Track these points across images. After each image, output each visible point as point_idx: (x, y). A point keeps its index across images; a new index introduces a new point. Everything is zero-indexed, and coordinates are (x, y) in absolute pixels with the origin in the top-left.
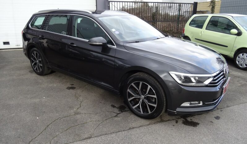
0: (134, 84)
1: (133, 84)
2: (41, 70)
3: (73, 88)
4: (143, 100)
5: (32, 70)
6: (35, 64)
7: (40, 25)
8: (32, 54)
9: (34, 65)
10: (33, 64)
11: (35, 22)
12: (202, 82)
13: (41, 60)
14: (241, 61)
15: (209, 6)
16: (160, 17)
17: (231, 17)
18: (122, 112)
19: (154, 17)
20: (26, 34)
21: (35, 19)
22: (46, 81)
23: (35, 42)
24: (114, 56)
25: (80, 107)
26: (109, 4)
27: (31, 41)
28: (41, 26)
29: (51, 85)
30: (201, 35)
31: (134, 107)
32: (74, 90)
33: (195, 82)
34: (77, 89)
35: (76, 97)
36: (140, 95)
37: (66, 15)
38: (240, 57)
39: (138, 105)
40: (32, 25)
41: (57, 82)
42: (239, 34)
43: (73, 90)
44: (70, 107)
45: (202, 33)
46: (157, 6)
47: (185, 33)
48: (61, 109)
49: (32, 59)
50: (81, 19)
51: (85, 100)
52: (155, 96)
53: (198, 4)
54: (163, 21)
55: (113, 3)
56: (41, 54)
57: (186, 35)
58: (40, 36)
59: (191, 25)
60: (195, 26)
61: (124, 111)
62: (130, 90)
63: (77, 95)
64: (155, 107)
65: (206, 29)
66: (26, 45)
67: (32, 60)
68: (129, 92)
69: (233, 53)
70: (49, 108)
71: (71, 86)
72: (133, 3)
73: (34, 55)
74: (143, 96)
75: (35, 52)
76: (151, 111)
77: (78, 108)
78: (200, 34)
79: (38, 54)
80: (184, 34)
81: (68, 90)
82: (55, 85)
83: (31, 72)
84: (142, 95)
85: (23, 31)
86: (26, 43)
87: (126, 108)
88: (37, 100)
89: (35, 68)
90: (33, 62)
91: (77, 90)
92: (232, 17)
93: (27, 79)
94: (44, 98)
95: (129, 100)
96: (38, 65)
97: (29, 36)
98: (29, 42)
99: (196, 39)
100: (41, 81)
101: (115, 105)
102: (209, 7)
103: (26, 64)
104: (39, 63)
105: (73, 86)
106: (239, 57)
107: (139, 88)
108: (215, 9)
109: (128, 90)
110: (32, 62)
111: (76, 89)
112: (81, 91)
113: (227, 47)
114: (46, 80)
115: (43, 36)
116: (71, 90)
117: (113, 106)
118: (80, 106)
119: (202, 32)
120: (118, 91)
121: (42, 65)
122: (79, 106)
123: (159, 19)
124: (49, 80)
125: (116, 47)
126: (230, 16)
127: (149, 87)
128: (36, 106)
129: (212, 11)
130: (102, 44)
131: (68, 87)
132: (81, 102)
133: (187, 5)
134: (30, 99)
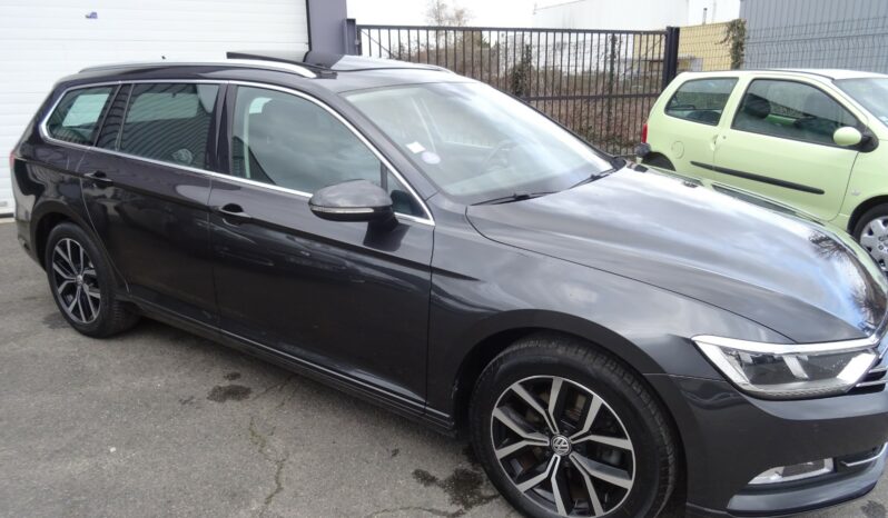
0: (525, 385)
1: (517, 387)
2: (95, 315)
3: (236, 393)
4: (564, 459)
5: (54, 315)
6: (71, 289)
7: (88, 127)
8: (58, 249)
9: (65, 294)
10: (60, 290)
11: (65, 114)
12: (832, 374)
13: (93, 273)
14: (881, 248)
15: (722, 42)
16: (542, 82)
17: (829, 81)
18: (468, 506)
19: (517, 82)
20: (28, 166)
21: (65, 101)
22: (119, 362)
23: (68, 199)
24: (428, 263)
25: (280, 489)
26: (359, 38)
27: (50, 194)
28: (90, 131)
29: (139, 384)
30: (716, 149)
31: (523, 487)
32: (245, 401)
33: (806, 376)
34: (258, 396)
35: (255, 439)
36: (551, 436)
37: (194, 84)
38: (874, 230)
39: (543, 476)
40: (54, 125)
41: (168, 368)
42: (867, 144)
43: (238, 403)
44: (235, 495)
45: (720, 139)
46: (528, 43)
47: (648, 141)
48: (192, 508)
49: (55, 266)
50: (267, 100)
51: (295, 452)
52: (627, 444)
53: (682, 34)
54: (553, 98)
55: (374, 33)
56: (95, 248)
57: (654, 148)
58: (88, 175)
59: (671, 112)
60: (687, 113)
61: (475, 503)
62: (504, 412)
63: (258, 429)
64: (626, 490)
65: (734, 126)
66: (27, 213)
67: (57, 274)
68: (498, 423)
69: (848, 217)
70: (139, 503)
71: (226, 383)
72: (432, 33)
73: (65, 251)
74: (564, 439)
75: (68, 240)
76: (606, 507)
77: (269, 500)
78: (712, 147)
79: (82, 250)
80: (648, 147)
81: (216, 405)
82: (159, 383)
83: (52, 322)
84: (562, 433)
85: (13, 152)
86: (29, 202)
87: (480, 483)
88: (78, 467)
89: (68, 306)
90: (60, 280)
91: (257, 401)
92: (833, 79)
93: (35, 356)
94: (113, 450)
95: (501, 453)
96: (83, 293)
97: (40, 174)
98: (42, 200)
99: (693, 163)
100: (94, 365)
101: (433, 473)
102: (721, 46)
103: (33, 282)
104: (86, 287)
105: (236, 383)
106: (871, 233)
107: (545, 406)
108: (745, 52)
109: (497, 413)
110: (55, 280)
111: (251, 396)
112: (276, 404)
113: (820, 192)
114: (118, 358)
115: (103, 175)
116: (231, 404)
117: (425, 478)
118: (279, 485)
119: (717, 136)
120: (447, 416)
121: (98, 296)
122: (276, 486)
123: (538, 87)
124: (132, 356)
125: (431, 222)
126: (821, 78)
127: (598, 401)
128: (76, 499)
129: (733, 58)
130: (371, 211)
131: (215, 391)
132: (281, 464)
133: (644, 37)
134: (49, 459)
